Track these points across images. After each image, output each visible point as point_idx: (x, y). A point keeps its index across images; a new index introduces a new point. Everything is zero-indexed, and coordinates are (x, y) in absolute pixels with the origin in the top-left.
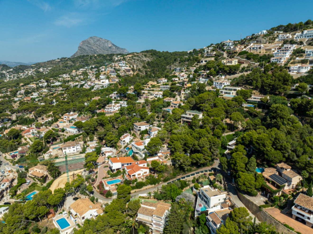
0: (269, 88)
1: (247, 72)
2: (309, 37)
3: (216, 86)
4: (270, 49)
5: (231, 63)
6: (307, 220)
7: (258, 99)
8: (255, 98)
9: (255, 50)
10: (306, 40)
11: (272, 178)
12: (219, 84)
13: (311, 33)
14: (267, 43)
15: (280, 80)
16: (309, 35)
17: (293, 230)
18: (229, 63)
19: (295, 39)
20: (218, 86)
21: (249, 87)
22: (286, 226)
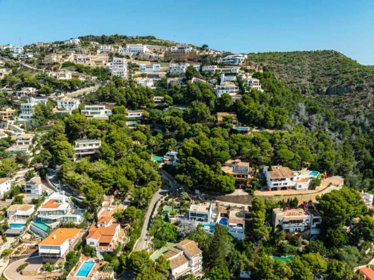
0: (137, 102)
1: (89, 87)
2: (133, 52)
3: (63, 107)
4: (101, 62)
5: (65, 77)
6: (285, 186)
7: (135, 115)
8: (132, 115)
9: (82, 61)
10: (132, 54)
11: (237, 172)
12: (68, 103)
13: (134, 49)
14: (90, 54)
15: (144, 94)
16: (133, 50)
17: (280, 195)
18: (63, 77)
19: (119, 52)
20: (67, 107)
21: (111, 103)
22: (276, 196)
